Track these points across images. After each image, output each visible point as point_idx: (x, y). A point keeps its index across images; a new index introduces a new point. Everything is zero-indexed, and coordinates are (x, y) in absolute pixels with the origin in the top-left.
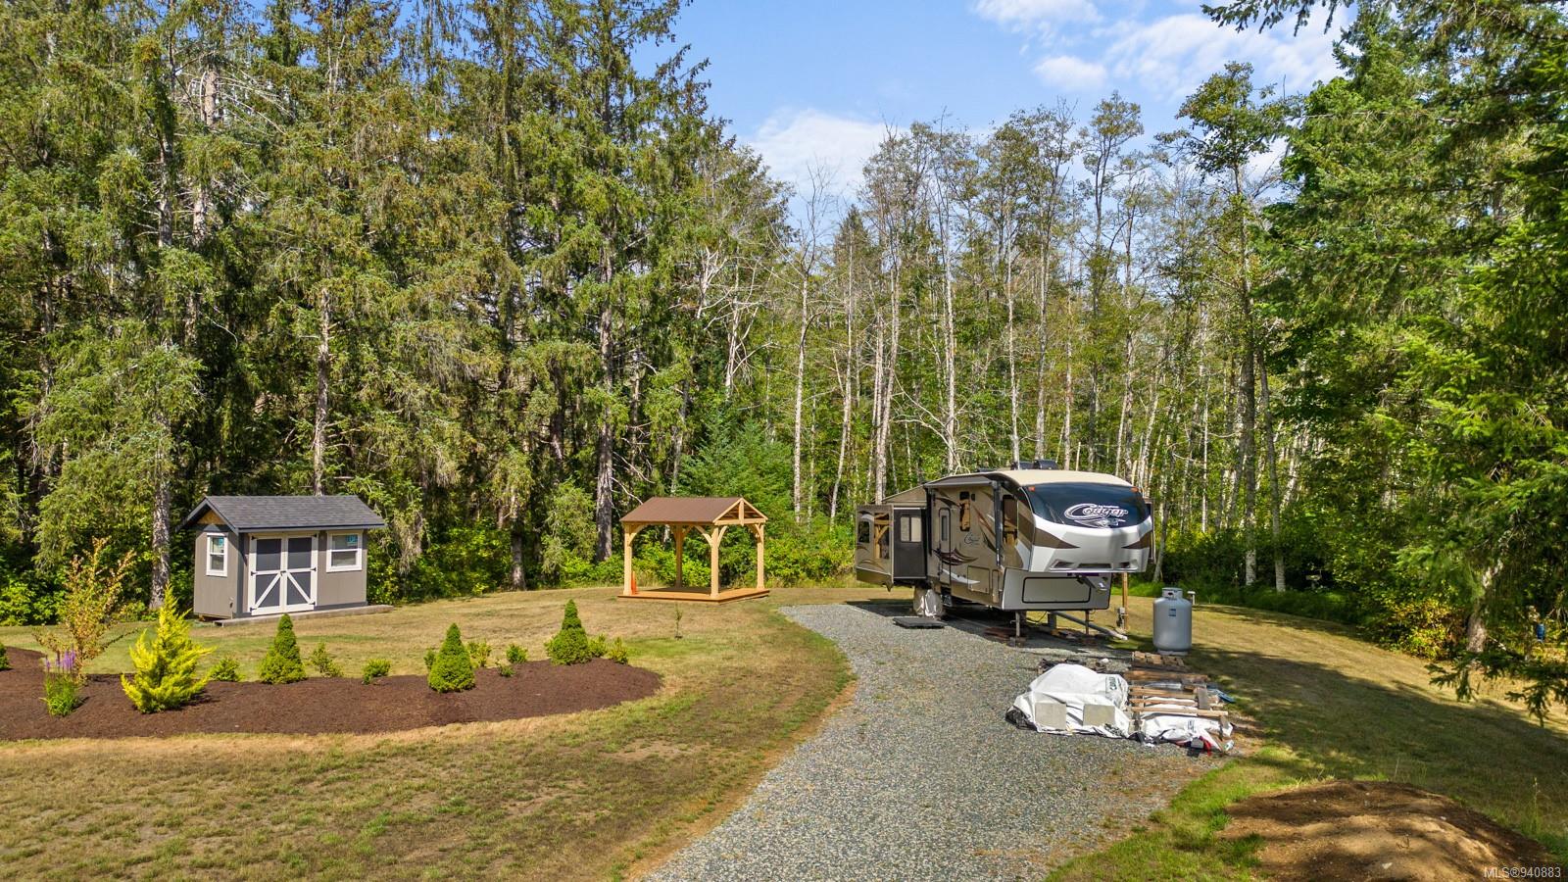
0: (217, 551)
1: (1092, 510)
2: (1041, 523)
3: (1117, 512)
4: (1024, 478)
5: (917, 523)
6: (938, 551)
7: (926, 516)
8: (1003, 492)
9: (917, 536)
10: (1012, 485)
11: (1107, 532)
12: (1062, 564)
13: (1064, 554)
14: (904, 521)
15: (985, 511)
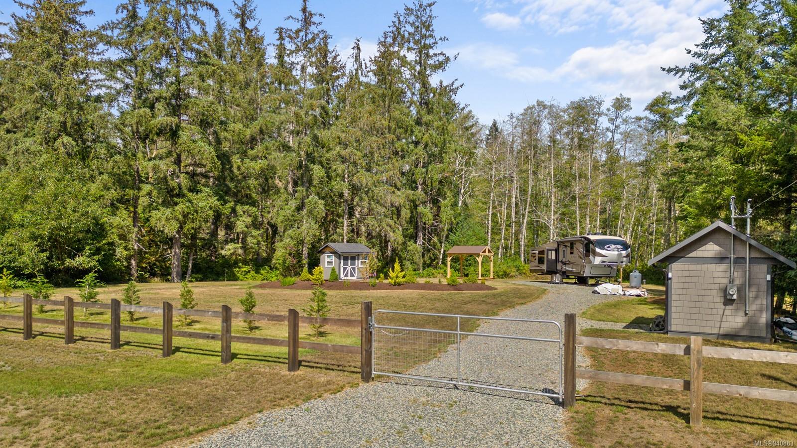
0: (329, 260)
1: (613, 246)
2: (598, 250)
3: (619, 247)
4: (592, 237)
5: (554, 253)
6: (562, 262)
7: (557, 251)
8: (586, 242)
9: (554, 257)
10: (588, 240)
11: (616, 253)
12: (603, 262)
13: (604, 259)
14: (550, 252)
15: (580, 248)
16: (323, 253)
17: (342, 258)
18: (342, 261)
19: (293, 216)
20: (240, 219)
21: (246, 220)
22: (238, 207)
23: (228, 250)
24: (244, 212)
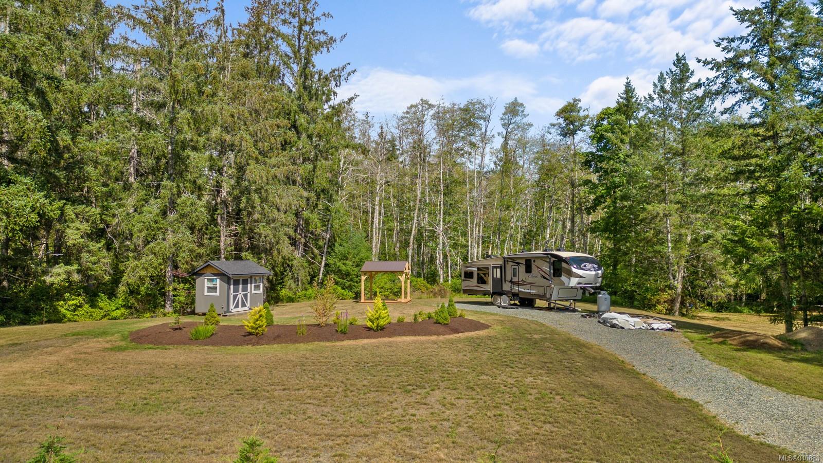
0: (211, 285)
1: (589, 265)
2: (574, 270)
3: (596, 266)
5: (499, 270)
6: (511, 281)
7: (502, 268)
8: (554, 259)
9: (499, 276)
10: (558, 257)
12: (580, 283)
13: (581, 280)
14: (495, 270)
15: (543, 266)
16: (201, 275)
17: (232, 282)
18: (232, 287)
19: (156, 222)
20: (72, 225)
21: (81, 227)
22: (67, 207)
23: (57, 275)
24: (77, 215)
